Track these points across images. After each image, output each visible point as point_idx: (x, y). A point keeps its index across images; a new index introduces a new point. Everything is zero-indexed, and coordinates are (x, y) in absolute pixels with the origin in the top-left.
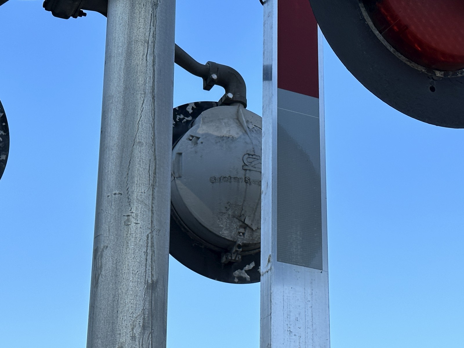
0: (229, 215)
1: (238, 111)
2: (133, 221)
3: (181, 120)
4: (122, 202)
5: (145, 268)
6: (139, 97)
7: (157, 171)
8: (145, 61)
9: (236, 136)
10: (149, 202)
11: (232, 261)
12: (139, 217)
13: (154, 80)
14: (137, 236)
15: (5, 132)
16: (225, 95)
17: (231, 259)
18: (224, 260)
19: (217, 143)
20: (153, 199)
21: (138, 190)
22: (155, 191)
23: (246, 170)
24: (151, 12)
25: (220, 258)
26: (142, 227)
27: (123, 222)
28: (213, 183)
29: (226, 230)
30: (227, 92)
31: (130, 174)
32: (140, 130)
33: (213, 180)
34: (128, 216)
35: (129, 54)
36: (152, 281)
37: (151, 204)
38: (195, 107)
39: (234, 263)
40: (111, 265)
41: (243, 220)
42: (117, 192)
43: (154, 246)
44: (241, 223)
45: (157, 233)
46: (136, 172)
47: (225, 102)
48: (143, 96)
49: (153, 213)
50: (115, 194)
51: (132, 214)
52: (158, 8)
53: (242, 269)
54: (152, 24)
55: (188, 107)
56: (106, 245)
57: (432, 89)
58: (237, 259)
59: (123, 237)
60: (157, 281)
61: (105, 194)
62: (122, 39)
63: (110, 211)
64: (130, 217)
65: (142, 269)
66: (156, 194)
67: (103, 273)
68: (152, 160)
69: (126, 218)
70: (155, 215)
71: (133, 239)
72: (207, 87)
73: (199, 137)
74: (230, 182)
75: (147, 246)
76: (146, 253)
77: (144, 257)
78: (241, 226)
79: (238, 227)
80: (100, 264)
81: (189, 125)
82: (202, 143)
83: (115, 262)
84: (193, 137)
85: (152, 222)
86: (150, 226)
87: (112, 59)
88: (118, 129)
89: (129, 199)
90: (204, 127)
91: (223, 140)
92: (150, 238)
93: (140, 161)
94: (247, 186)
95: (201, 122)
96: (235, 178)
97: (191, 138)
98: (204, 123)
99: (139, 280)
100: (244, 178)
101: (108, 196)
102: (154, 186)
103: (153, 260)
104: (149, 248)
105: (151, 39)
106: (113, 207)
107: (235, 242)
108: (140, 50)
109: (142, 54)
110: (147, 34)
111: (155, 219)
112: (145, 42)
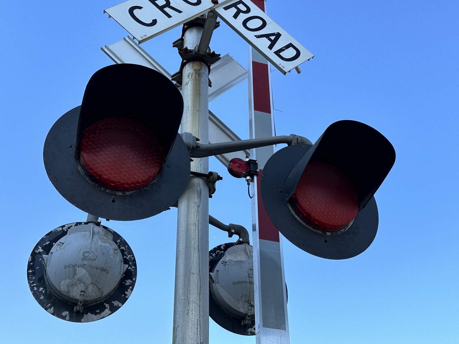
0: (243, 300)
1: (245, 247)
2: (191, 312)
3: (218, 253)
4: (185, 303)
5: (196, 336)
6: (192, 251)
7: (201, 286)
8: (194, 233)
9: (244, 260)
10: (198, 302)
11: (246, 324)
12: (193, 310)
13: (199, 242)
14: (193, 320)
15: (135, 267)
16: (239, 239)
17: (246, 323)
18: (242, 324)
19: (235, 264)
20: (200, 300)
21: (192, 297)
22: (201, 296)
23: (250, 277)
24: (196, 210)
25: (240, 323)
26: (195, 315)
27: (186, 313)
28: (234, 285)
29: (242, 308)
30: (240, 238)
31: (188, 289)
32: (193, 267)
33: (234, 284)
34: (188, 310)
35: (187, 230)
36: (200, 342)
37: (199, 303)
38: (225, 246)
39: (247, 325)
40: (181, 335)
41: (250, 303)
42: (183, 298)
43: (201, 325)
44: (249, 304)
45: (202, 318)
46: (191, 288)
47: (239, 243)
48: (194, 250)
49: (200, 308)
50: (182, 299)
51: (190, 309)
52: (200, 207)
53: (252, 328)
54: (197, 215)
55: (222, 246)
56: (178, 325)
57: (326, 241)
58: (249, 323)
59: (186, 321)
60: (203, 342)
61: (178, 300)
62: (184, 223)
63: (180, 308)
64: (189, 311)
65: (195, 336)
66: (201, 298)
67: (177, 339)
68: (199, 281)
69: (187, 311)
70: (201, 308)
71: (191, 322)
72: (230, 236)
73: (226, 261)
74: (242, 284)
75: (198, 325)
76: (197, 328)
77: (196, 330)
78: (249, 306)
79: (248, 307)
80: (176, 335)
81: (222, 255)
82: (228, 265)
83: (182, 334)
84: (223, 262)
85: (200, 312)
86: (199, 315)
87: (180, 233)
88: (183, 267)
89: (188, 301)
90: (229, 256)
91: (238, 263)
92: (199, 320)
93: (193, 282)
94: (250, 285)
95: (228, 254)
96: (244, 282)
97: (223, 263)
98: (229, 254)
99: (194, 342)
100: (249, 281)
101: (179, 300)
102: (200, 294)
103: (201, 331)
104: (199, 325)
105: (197, 223)
106: (181, 306)
107: (247, 314)
108: (192, 228)
109: (193, 230)
110: (195, 220)
111: (201, 311)
112: (194, 224)
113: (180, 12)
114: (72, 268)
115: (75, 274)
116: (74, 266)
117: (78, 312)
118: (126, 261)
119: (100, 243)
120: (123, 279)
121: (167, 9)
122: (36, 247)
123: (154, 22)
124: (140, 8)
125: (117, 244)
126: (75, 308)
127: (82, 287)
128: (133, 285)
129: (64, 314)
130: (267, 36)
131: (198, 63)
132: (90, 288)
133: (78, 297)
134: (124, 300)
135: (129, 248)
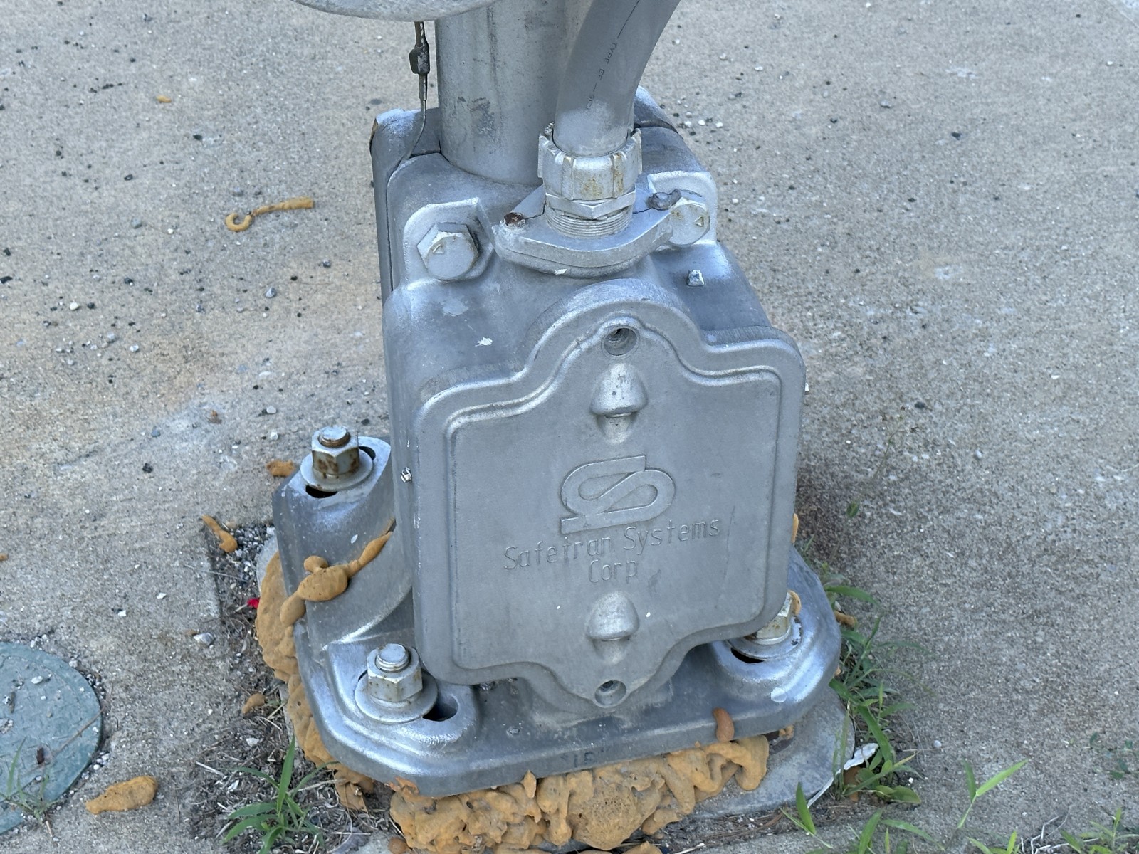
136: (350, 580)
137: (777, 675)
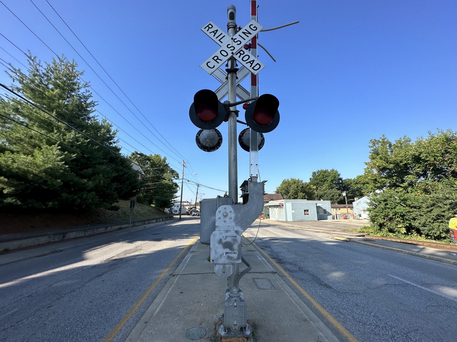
2: (232, 149)
5: (233, 154)
8: (232, 128)
10: (234, 146)
13: (234, 131)
15: (222, 137)
19: (248, 134)
31: (231, 143)
32: (232, 137)
33: (248, 140)
35: (230, 128)
48: (232, 133)
52: (234, 121)
54: (233, 123)
57: (263, 128)
68: (234, 141)
71: (232, 151)
73: (246, 134)
86: (234, 149)
88: (230, 138)
89: (231, 146)
93: (232, 141)
98: (247, 132)
104: (234, 151)
112: (232, 126)
113: (221, 60)
114: (205, 139)
115: (206, 141)
116: (206, 139)
117: (209, 150)
118: (219, 136)
119: (211, 132)
120: (219, 141)
121: (218, 60)
122: (197, 135)
123: (214, 66)
124: (210, 62)
125: (216, 132)
126: (208, 149)
127: (208, 144)
128: (222, 142)
129: (206, 150)
130: (250, 62)
131: (232, 73)
132: (211, 144)
133: (208, 146)
134: (220, 146)
135: (220, 132)
136: (222, 323)
137: (247, 332)
